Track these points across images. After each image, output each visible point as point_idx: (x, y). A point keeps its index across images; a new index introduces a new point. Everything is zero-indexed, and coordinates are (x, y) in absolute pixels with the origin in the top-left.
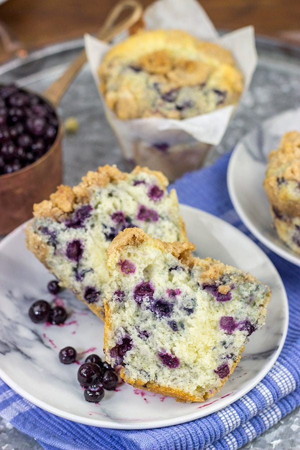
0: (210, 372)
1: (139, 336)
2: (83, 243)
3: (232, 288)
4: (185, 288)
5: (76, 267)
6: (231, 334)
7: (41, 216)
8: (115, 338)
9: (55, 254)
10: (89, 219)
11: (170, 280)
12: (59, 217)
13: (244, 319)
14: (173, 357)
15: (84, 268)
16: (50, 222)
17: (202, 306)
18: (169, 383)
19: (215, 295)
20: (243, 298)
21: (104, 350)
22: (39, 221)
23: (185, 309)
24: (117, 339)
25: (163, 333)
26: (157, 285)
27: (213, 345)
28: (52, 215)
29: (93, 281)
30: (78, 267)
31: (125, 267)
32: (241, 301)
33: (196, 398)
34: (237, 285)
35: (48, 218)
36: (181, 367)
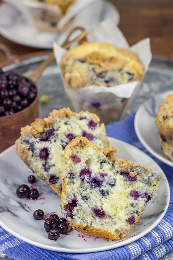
0: (124, 221)
1: (82, 199)
2: (49, 150)
3: (138, 174)
4: (110, 173)
5: (45, 164)
6: (136, 200)
7: (25, 134)
8: (68, 199)
9: (32, 156)
10: (53, 136)
11: (102, 168)
12: (36, 135)
13: (145, 192)
14: (102, 211)
15: (49, 164)
16: (30, 137)
17: (119, 183)
18: (99, 226)
19: (128, 178)
20: (144, 181)
21: (61, 205)
22: (24, 137)
23: (110, 184)
24: (69, 200)
25: (96, 197)
26: (93, 170)
27: (126, 206)
28: (32, 133)
29: (55, 171)
30: (46, 164)
31: (75, 159)
32: (143, 182)
33: (115, 237)
34: (141, 172)
35: (29, 135)
36: (107, 218)
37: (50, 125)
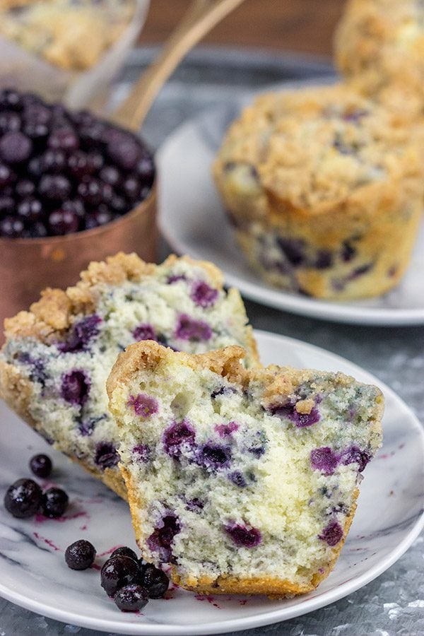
0: (313, 540)
1: (188, 509)
2: (88, 375)
3: (318, 401)
4: (244, 419)
5: (79, 414)
6: (332, 474)
8: (150, 519)
9: (42, 395)
11: (217, 411)
12: (47, 337)
13: (348, 446)
14: (248, 529)
15: (92, 415)
17: (276, 440)
18: (253, 570)
19: (293, 419)
20: (339, 414)
21: (137, 541)
23: (250, 450)
24: (154, 520)
25: (225, 495)
26: (197, 423)
27: (308, 497)
29: (110, 433)
30: (82, 416)
31: (143, 406)
32: (337, 419)
33: (301, 587)
34: (324, 395)
36: (266, 542)
37: (86, 306)
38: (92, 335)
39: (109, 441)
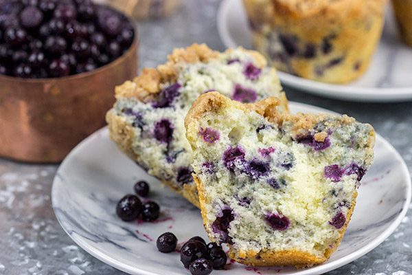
0: (325, 225)
1: (240, 204)
2: (172, 122)
3: (330, 133)
4: (279, 145)
5: (166, 150)
6: (338, 181)
9: (141, 136)
11: (261, 140)
12: (145, 98)
13: (350, 163)
14: (281, 217)
15: (175, 150)
16: (134, 103)
17: (300, 159)
18: (284, 245)
19: (312, 145)
20: (344, 143)
21: (205, 225)
23: (283, 165)
24: (216, 212)
25: (265, 194)
26: (246, 147)
27: (322, 197)
28: (136, 95)
29: (187, 161)
30: (168, 151)
31: (209, 136)
32: (342, 146)
33: (317, 257)
34: (334, 129)
36: (293, 227)
37: (171, 77)
38: (175, 96)
39: (187, 166)
